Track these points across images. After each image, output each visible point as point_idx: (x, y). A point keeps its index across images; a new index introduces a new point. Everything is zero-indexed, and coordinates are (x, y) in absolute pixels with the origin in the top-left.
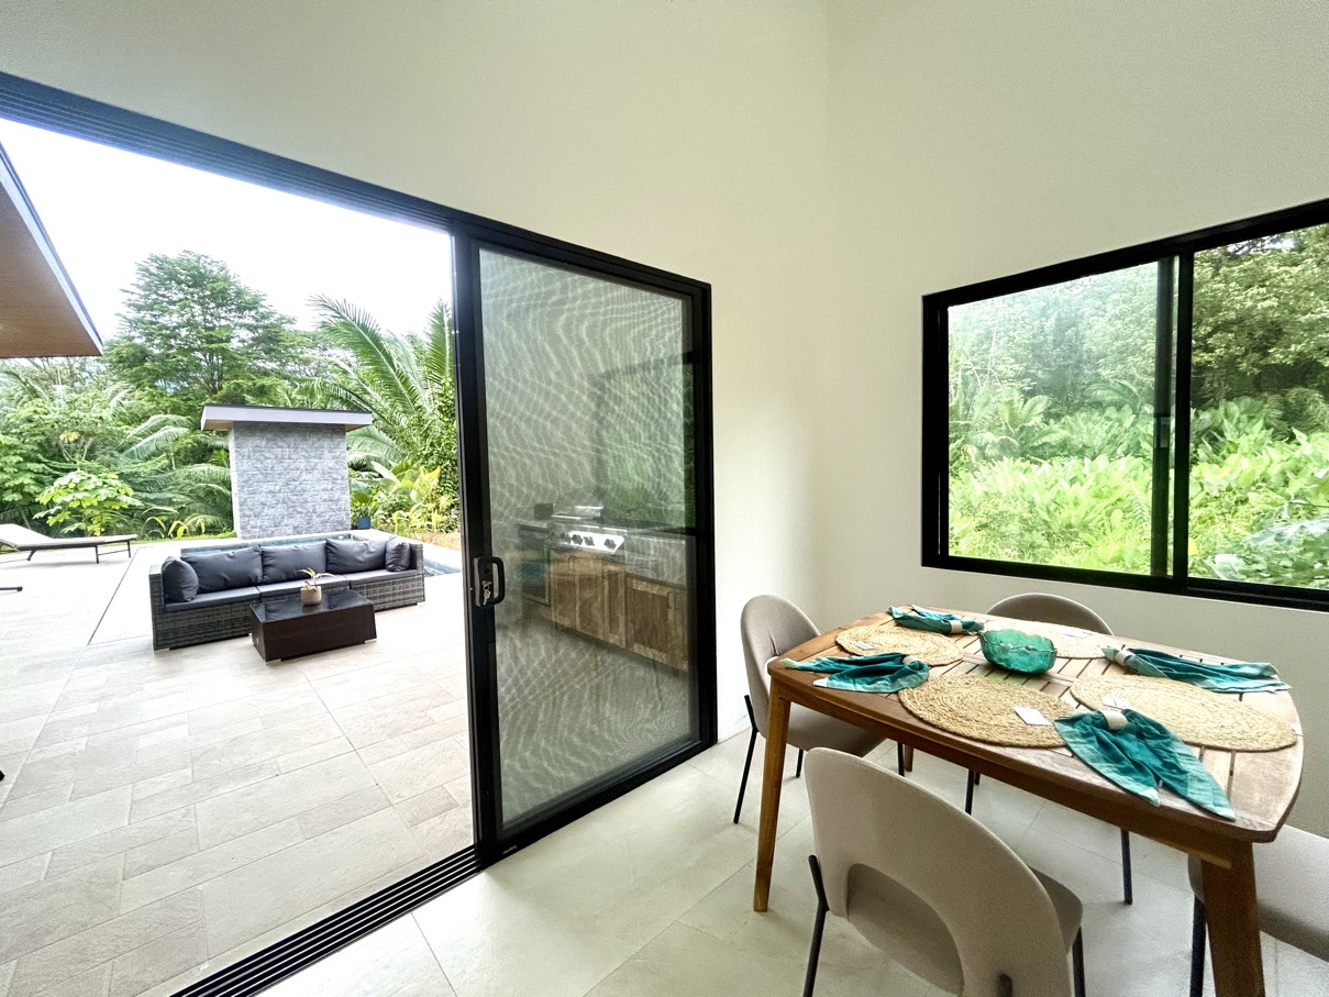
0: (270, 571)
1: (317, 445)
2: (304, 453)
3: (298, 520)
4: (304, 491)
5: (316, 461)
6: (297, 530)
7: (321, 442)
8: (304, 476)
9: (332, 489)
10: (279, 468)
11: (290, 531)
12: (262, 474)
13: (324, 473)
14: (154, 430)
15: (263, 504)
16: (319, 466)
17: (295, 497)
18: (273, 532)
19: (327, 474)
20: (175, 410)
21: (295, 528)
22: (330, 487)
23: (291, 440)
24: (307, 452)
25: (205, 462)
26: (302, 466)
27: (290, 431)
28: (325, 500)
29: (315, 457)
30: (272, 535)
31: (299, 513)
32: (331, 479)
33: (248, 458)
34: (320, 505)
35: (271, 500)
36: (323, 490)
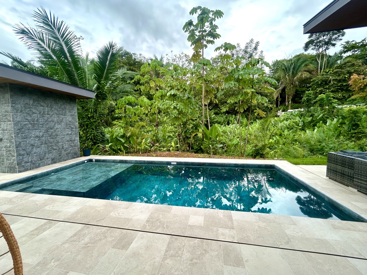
1: (63, 107)
3: (54, 154)
4: (57, 135)
5: (63, 117)
6: (54, 161)
8: (57, 126)
9: (71, 134)
10: (42, 121)
11: (50, 162)
12: (31, 124)
13: (67, 124)
15: (32, 145)
16: (64, 121)
17: (52, 140)
18: (39, 164)
19: (69, 126)
21: (53, 159)
22: (70, 132)
24: (57, 111)
26: (55, 119)
28: (68, 141)
29: (62, 114)
30: (38, 167)
31: (55, 149)
32: (70, 128)
33: (21, 111)
34: (65, 144)
35: (37, 142)
36: (67, 134)
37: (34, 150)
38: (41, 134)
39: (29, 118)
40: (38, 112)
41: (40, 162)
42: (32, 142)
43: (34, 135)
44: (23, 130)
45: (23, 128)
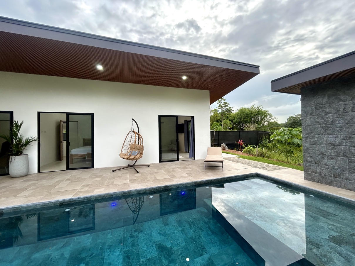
33: (311, 114)
43: (326, 141)
44: (312, 134)
45: (312, 133)
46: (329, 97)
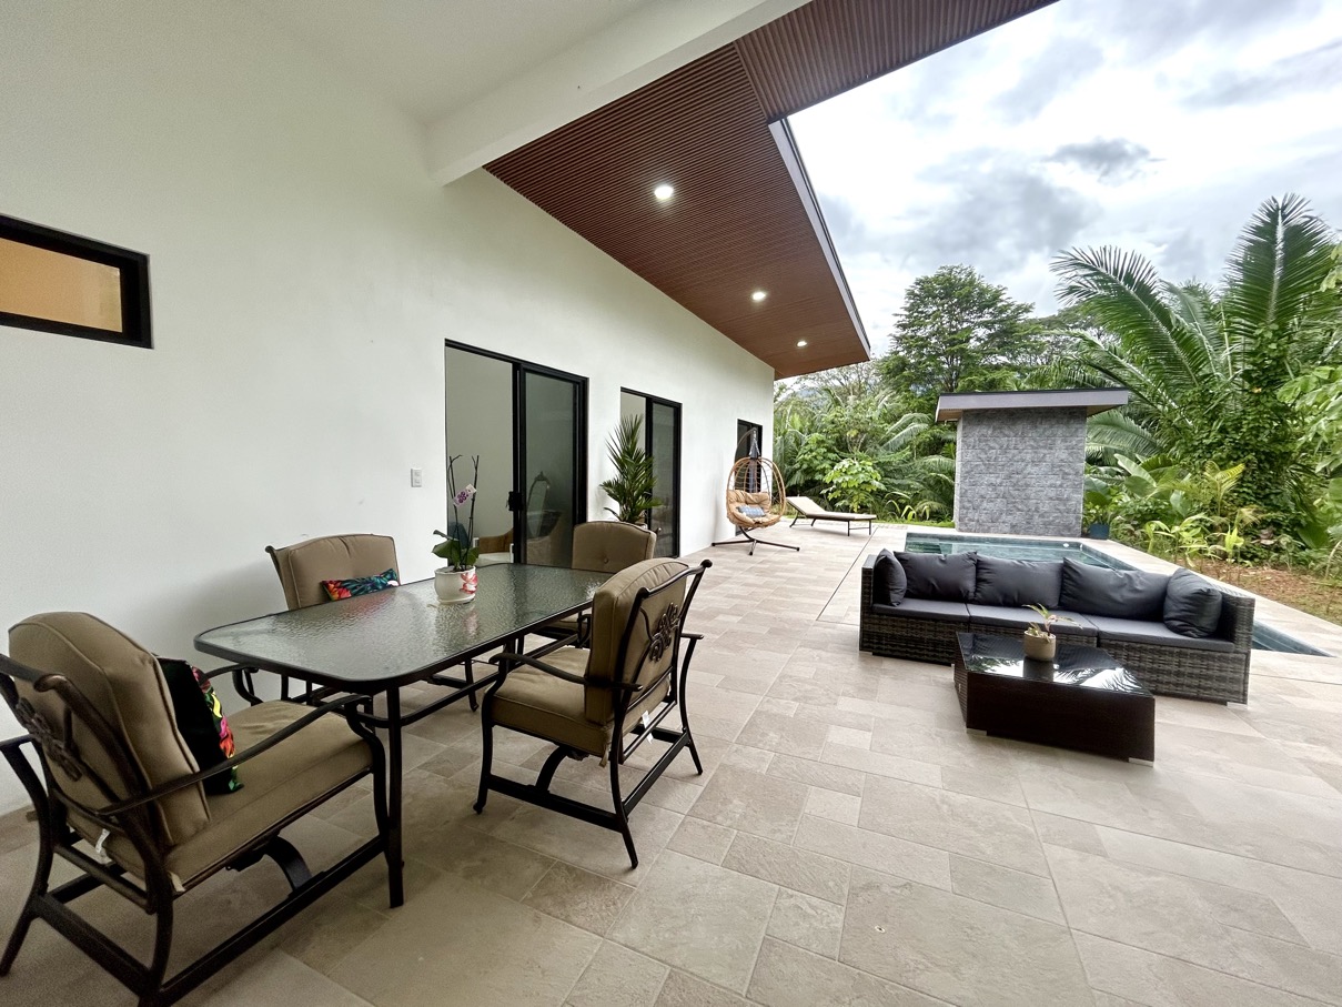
0: (985, 587)
1: (1048, 433)
2: (1032, 443)
3: (1017, 518)
4: (1027, 485)
5: (1046, 451)
6: (1014, 529)
7: (1055, 429)
8: (1029, 469)
9: (1061, 486)
10: (1003, 459)
11: (1007, 529)
12: (985, 465)
13: (1053, 466)
14: (904, 426)
15: (982, 497)
16: (1047, 459)
17: (1017, 492)
18: (989, 528)
19: (1058, 469)
20: (920, 409)
21: (1013, 526)
22: (1059, 483)
23: (1019, 428)
24: (1035, 441)
25: (938, 454)
26: (1028, 457)
27: (1019, 418)
28: (1051, 499)
29: (1045, 447)
30: (988, 531)
31: (1019, 510)
32: (1061, 473)
33: (974, 447)
34: (1044, 503)
35: (991, 493)
36: (1051, 486)
37: (985, 504)
38: (999, 481)
39: (983, 456)
40: (997, 446)
41: (990, 524)
42: (983, 492)
43: (987, 481)
46: (995, 429)
